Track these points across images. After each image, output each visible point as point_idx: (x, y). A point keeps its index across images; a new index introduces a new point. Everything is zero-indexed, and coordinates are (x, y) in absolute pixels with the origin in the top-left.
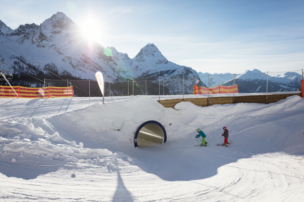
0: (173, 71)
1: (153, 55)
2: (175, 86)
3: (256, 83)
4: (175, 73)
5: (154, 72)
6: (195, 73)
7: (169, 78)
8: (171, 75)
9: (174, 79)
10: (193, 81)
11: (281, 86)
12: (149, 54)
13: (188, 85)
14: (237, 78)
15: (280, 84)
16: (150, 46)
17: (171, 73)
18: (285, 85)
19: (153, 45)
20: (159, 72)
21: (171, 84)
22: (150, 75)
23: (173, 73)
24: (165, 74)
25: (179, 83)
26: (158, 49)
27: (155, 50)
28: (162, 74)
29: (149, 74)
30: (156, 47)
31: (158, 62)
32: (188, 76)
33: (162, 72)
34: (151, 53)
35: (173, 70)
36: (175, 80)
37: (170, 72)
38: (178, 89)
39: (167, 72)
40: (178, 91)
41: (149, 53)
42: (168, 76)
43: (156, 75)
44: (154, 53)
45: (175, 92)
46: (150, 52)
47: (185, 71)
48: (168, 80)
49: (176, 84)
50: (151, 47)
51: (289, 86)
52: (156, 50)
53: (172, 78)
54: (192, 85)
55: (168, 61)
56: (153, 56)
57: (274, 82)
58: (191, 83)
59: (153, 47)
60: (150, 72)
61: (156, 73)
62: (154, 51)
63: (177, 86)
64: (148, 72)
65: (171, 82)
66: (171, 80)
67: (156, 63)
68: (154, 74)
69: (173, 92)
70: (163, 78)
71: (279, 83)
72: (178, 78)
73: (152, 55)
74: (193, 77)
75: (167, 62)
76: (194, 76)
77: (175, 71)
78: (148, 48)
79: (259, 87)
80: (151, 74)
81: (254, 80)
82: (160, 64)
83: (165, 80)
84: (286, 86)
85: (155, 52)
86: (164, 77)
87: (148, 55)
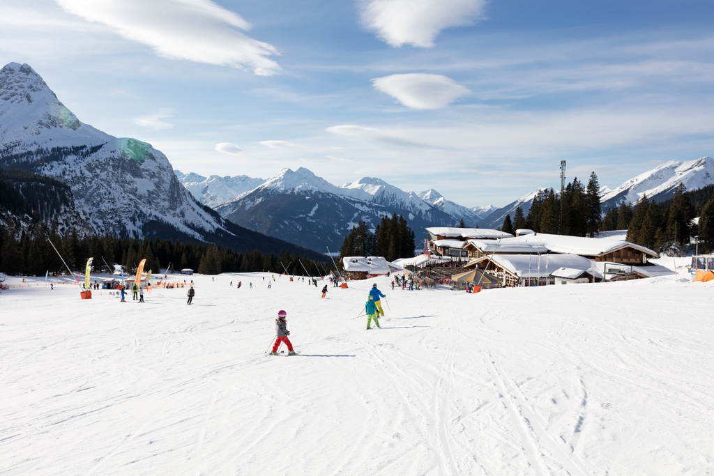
0: (95, 149)
1: (28, 97)
2: (102, 191)
3: (307, 198)
4: (102, 155)
5: (34, 149)
6: (163, 158)
7: (83, 168)
8: (89, 159)
9: (98, 171)
10: (157, 180)
11: (357, 206)
12: (13, 95)
13: (142, 191)
14: (266, 186)
15: (354, 202)
16: (17, 70)
17: (87, 153)
18: (362, 204)
19: (26, 70)
20: (50, 149)
21: (88, 185)
22: (16, 156)
23: (95, 154)
24: (69, 157)
25: (113, 185)
26: (45, 84)
27: (34, 85)
28: (58, 154)
29: (14, 153)
30: (37, 75)
31: (45, 121)
32: (141, 167)
33: (59, 149)
34: (20, 91)
35: (94, 146)
36: (103, 175)
37: (84, 151)
38: (113, 200)
39: (76, 150)
40: (112, 206)
41: (13, 91)
42: (78, 161)
43: (39, 158)
44: (32, 94)
45: (103, 209)
46: (16, 88)
47: (131, 150)
48: (79, 175)
49: (106, 186)
50: (22, 74)
51: (370, 206)
52: (39, 86)
53: (90, 168)
54: (153, 193)
55: (78, 121)
56: (30, 101)
57: (342, 197)
58: (152, 188)
59: (29, 76)
60: (17, 148)
61: (40, 151)
62: (31, 87)
63: (110, 193)
64: (9, 148)
65: (87, 180)
66: (87, 173)
67: (40, 123)
68: (32, 154)
69: (95, 209)
70: (63, 166)
71: (352, 199)
72: (110, 169)
73: (25, 99)
74: (156, 170)
75: (76, 124)
76: (159, 167)
77: (101, 149)
78: (10, 75)
79: (315, 208)
80: (22, 155)
81: (301, 191)
82: (52, 127)
83: (67, 173)
84: (364, 206)
85: (34, 91)
86: (65, 164)
87: (13, 99)
